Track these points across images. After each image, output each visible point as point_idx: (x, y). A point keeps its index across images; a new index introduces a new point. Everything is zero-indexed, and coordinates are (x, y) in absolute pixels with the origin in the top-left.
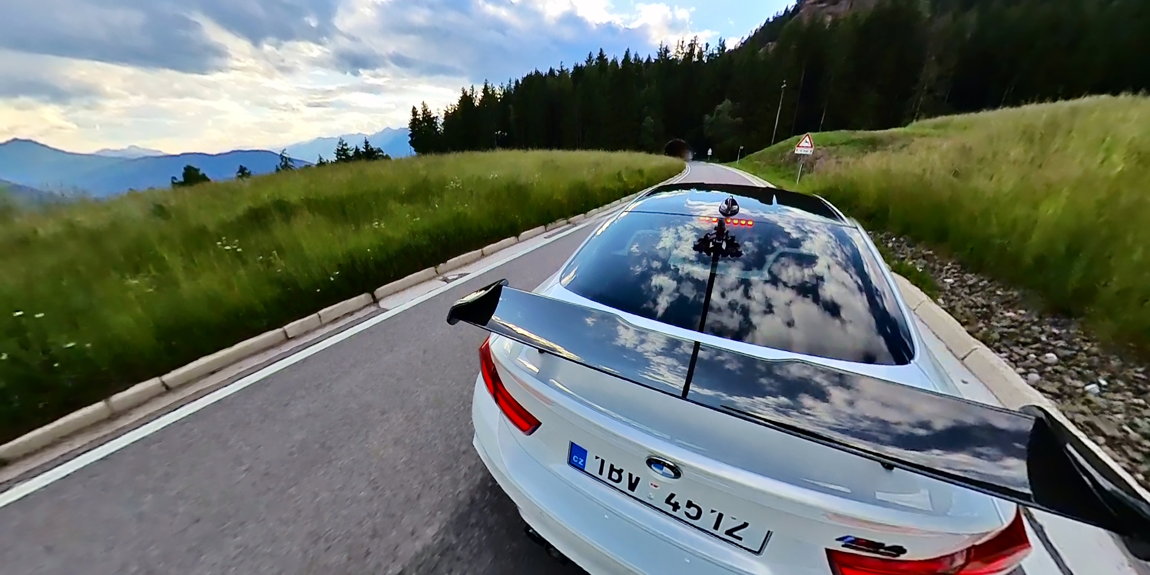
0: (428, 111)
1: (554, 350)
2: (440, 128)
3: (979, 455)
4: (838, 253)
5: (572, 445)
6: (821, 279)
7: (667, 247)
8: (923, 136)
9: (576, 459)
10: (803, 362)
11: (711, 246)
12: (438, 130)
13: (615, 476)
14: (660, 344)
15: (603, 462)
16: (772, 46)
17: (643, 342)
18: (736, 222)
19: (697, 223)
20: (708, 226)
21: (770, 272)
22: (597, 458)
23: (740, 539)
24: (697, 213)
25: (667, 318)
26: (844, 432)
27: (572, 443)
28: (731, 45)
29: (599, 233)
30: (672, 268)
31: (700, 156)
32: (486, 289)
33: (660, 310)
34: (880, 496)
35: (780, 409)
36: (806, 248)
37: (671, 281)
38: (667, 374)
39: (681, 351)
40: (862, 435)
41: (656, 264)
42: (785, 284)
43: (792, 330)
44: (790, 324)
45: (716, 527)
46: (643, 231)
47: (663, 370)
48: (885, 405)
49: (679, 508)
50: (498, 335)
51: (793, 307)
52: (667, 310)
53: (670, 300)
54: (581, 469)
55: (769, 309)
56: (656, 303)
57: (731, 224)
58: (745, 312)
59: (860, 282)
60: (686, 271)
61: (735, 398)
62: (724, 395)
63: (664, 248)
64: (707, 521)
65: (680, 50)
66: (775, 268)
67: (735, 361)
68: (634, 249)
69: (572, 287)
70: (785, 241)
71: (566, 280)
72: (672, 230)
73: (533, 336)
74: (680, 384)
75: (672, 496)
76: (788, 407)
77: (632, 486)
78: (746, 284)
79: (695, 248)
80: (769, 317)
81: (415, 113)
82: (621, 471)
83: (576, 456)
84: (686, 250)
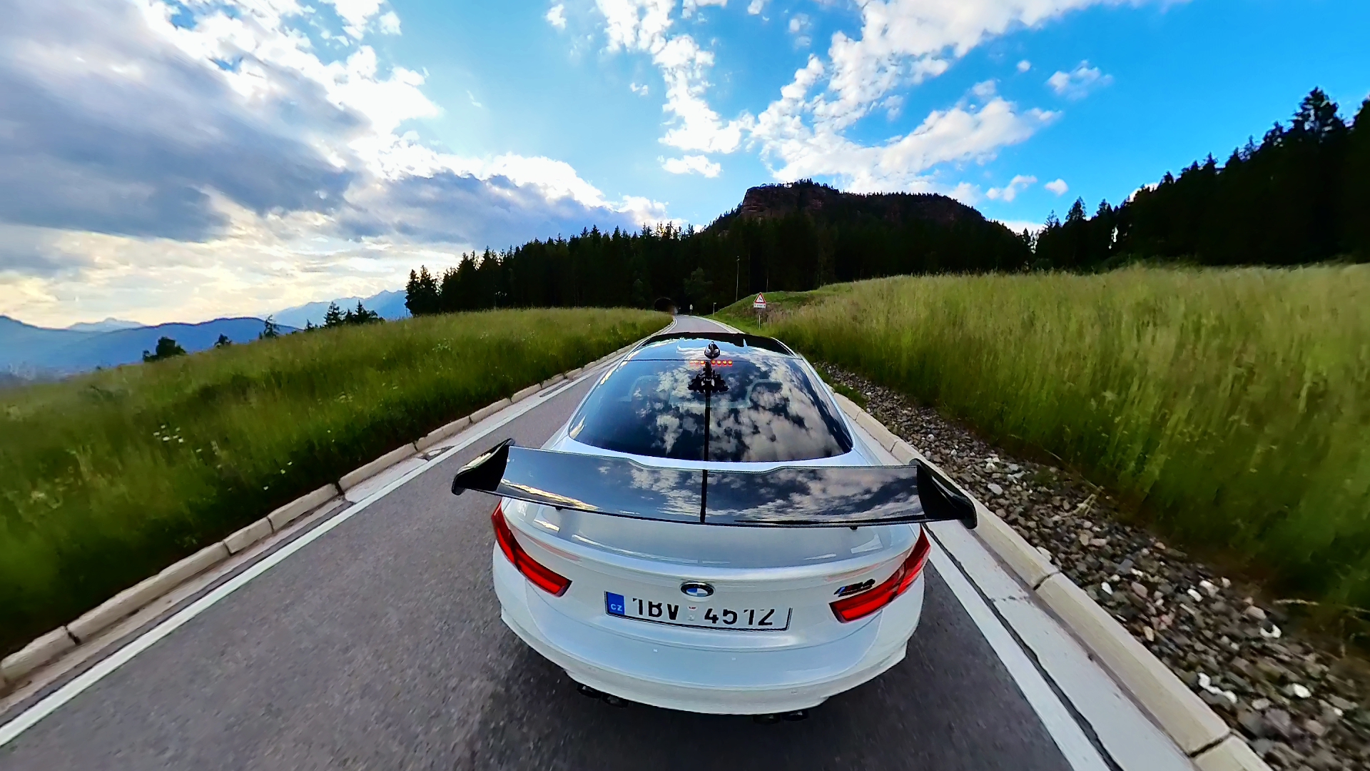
0: (428, 274)
1: (572, 504)
2: (438, 290)
3: (898, 501)
4: (794, 379)
5: (608, 595)
6: (787, 400)
7: (666, 389)
8: (829, 295)
9: (614, 607)
10: (788, 467)
11: (703, 384)
12: (437, 291)
13: (655, 611)
14: (672, 481)
15: (641, 602)
16: (726, 233)
17: (657, 480)
18: (719, 362)
19: (688, 366)
20: (699, 368)
21: (751, 400)
22: (634, 600)
23: (771, 624)
24: (688, 358)
25: (674, 454)
26: (824, 513)
27: (607, 593)
28: (698, 229)
29: (602, 383)
30: (673, 407)
31: (684, 311)
32: (491, 451)
33: (669, 446)
34: (853, 551)
35: (780, 510)
36: (774, 377)
37: (673, 419)
38: (685, 505)
39: (692, 482)
40: (835, 512)
41: (658, 406)
42: (764, 408)
43: (775, 443)
44: (773, 439)
45: (751, 623)
46: (644, 377)
47: (680, 503)
48: (845, 485)
49: (717, 619)
50: (510, 499)
51: (773, 425)
52: (674, 446)
53: (676, 436)
54: (621, 615)
55: (756, 430)
56: (663, 441)
57: (716, 364)
58: (739, 436)
59: (812, 398)
60: (686, 409)
61: (745, 512)
62: (735, 511)
63: (663, 391)
64: (743, 621)
65: (659, 230)
66: (754, 396)
67: (738, 480)
68: (637, 394)
69: (581, 438)
70: (758, 374)
71: (575, 432)
72: (669, 374)
73: (548, 494)
74: (695, 511)
75: (710, 611)
76: (783, 506)
77: (673, 615)
78: (735, 412)
79: (690, 388)
80: (757, 436)
81: (413, 275)
82: (660, 605)
83: (614, 604)
84: (683, 390)
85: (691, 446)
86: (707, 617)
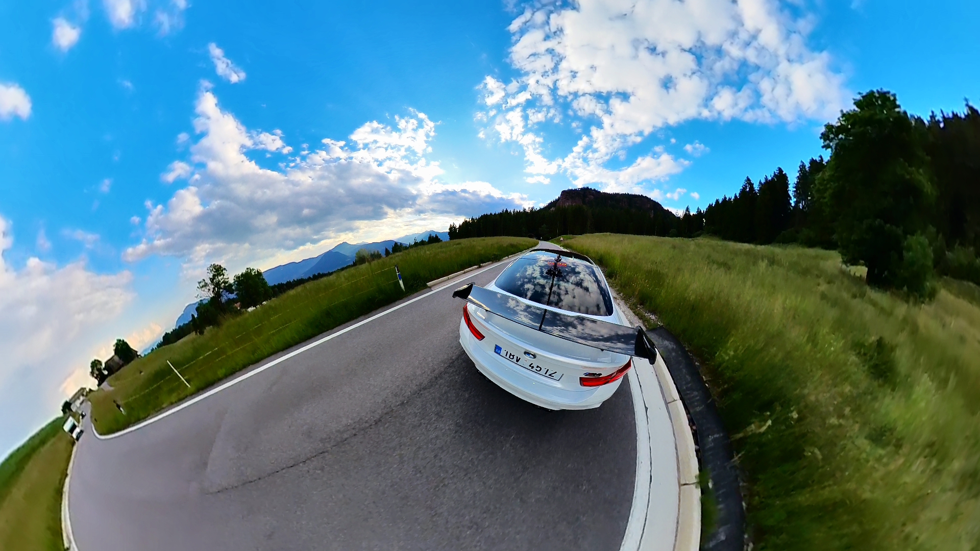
0: (454, 225)
2: (457, 231)
5: (496, 345)
6: (582, 280)
9: (497, 350)
13: (511, 357)
15: (507, 352)
19: (540, 264)
21: (566, 280)
22: (505, 350)
23: (554, 377)
25: (530, 299)
30: (532, 281)
33: (528, 295)
34: (598, 360)
36: (577, 270)
37: (532, 286)
42: (571, 283)
45: (546, 373)
46: (522, 267)
49: (534, 368)
51: (575, 291)
52: (531, 295)
53: (532, 292)
54: (499, 354)
55: (567, 293)
56: (527, 293)
57: (559, 265)
58: (559, 295)
60: (537, 282)
63: (529, 274)
64: (543, 371)
66: (569, 278)
70: (570, 269)
71: (497, 283)
72: (530, 266)
75: (532, 364)
77: (518, 361)
79: (540, 273)
80: (567, 296)
81: (451, 225)
82: (514, 355)
84: (537, 274)
85: (536, 297)
86: (530, 366)
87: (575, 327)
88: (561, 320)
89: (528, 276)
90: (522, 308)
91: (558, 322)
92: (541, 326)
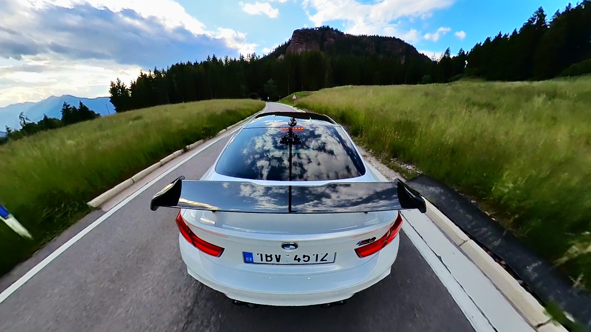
6: (324, 143)
9: (248, 259)
13: (269, 259)
15: (261, 255)
16: (282, 57)
19: (270, 131)
22: (257, 254)
23: (327, 260)
24: (270, 127)
25: (269, 178)
27: (243, 252)
33: (265, 175)
36: (317, 133)
42: (312, 149)
43: (320, 167)
45: (317, 260)
49: (300, 260)
51: (318, 157)
52: (268, 174)
53: (268, 170)
54: (252, 262)
55: (310, 161)
56: (262, 173)
58: (301, 165)
60: (272, 155)
63: (259, 148)
64: (313, 259)
66: (307, 143)
69: (222, 172)
70: (308, 132)
71: (219, 169)
72: (260, 138)
74: (284, 207)
75: (296, 256)
77: (278, 260)
79: (273, 144)
80: (310, 164)
82: (271, 255)
83: (248, 257)
84: (269, 146)
85: (275, 174)
86: (295, 259)
87: (328, 197)
88: (310, 193)
89: (258, 151)
90: (261, 192)
91: (308, 196)
92: (290, 208)
